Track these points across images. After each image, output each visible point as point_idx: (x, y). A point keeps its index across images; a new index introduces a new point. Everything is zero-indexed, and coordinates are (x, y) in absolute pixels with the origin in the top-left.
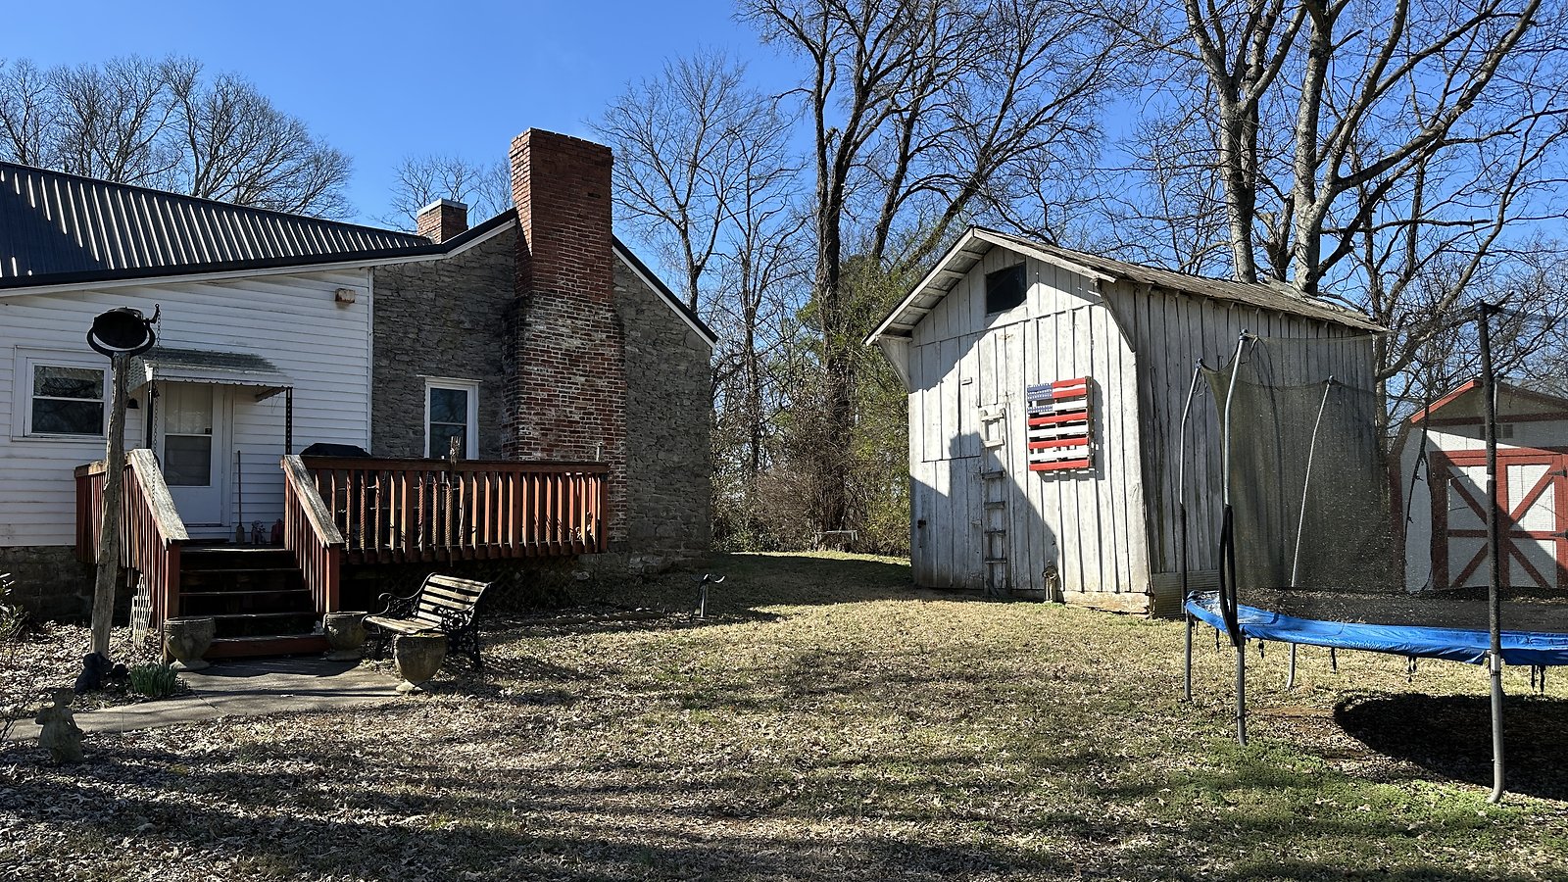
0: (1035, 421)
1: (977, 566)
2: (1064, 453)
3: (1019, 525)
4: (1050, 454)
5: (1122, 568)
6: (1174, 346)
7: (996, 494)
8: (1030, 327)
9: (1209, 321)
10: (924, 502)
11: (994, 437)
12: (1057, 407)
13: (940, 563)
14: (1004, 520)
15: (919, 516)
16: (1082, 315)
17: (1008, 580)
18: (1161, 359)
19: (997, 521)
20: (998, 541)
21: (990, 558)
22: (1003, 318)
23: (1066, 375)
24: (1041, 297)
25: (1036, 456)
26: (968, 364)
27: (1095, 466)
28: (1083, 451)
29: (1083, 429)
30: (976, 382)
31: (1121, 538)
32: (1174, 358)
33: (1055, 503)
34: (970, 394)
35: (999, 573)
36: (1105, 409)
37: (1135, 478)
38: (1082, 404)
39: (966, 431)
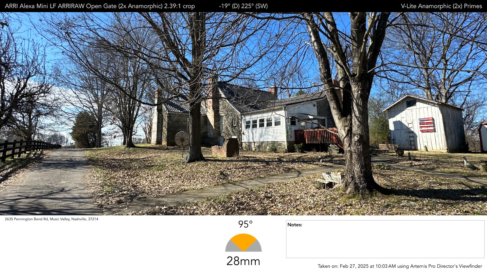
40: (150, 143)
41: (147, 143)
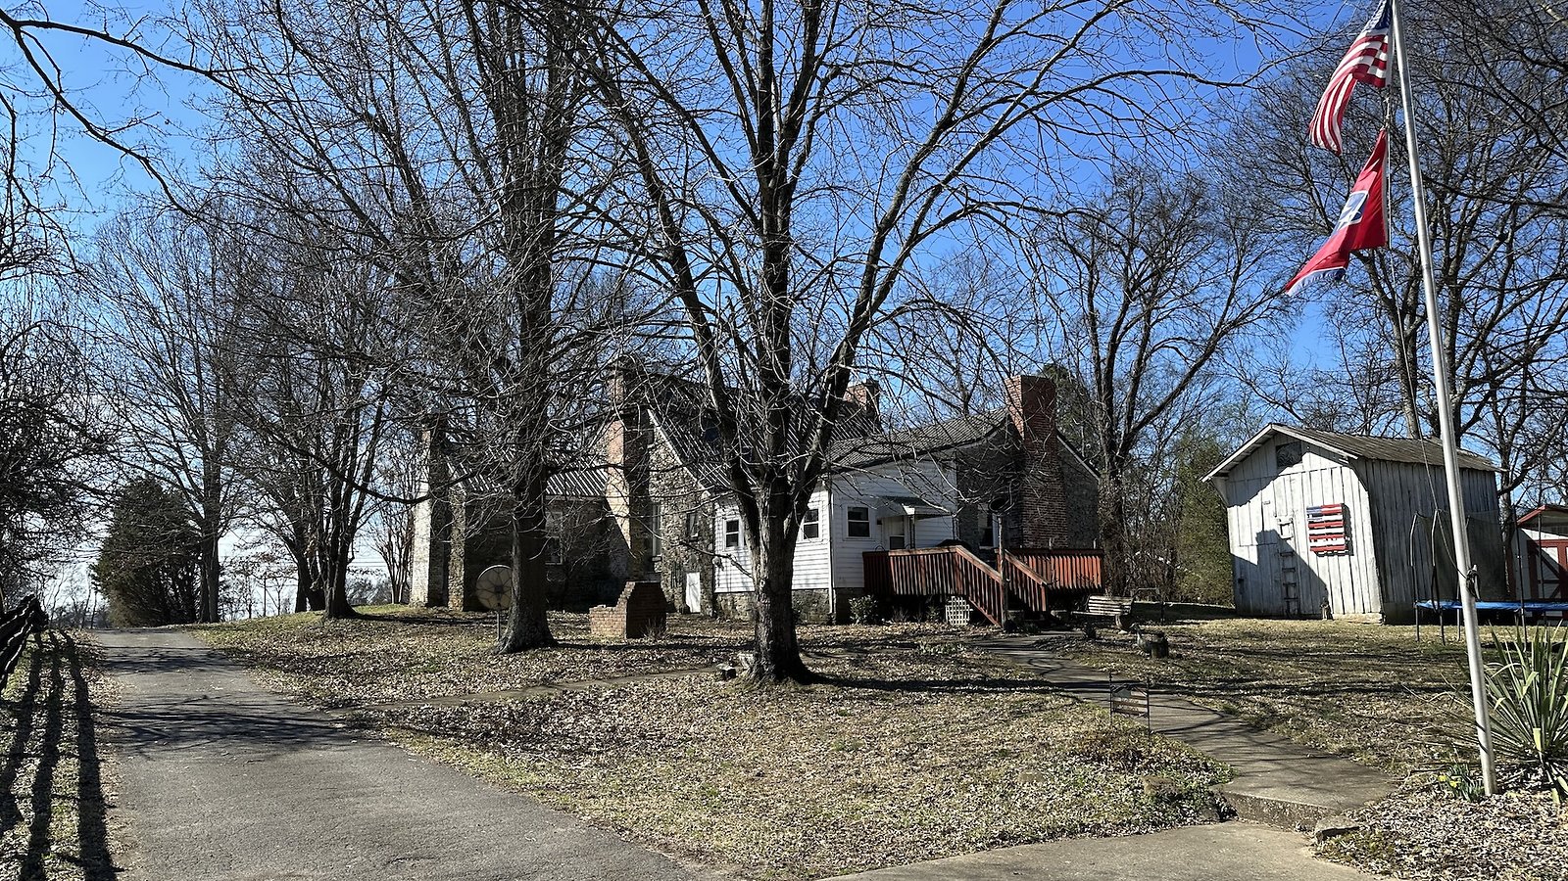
0: (1312, 525)
1: (1279, 603)
2: (1330, 542)
3: (1304, 580)
4: (1321, 543)
5: (1366, 600)
6: (1387, 487)
7: (1289, 564)
8: (1306, 476)
9: (1403, 473)
10: (1241, 569)
11: (1286, 533)
12: (1325, 518)
13: (1253, 603)
14: (1295, 578)
15: (1238, 576)
16: (1337, 471)
17: (1299, 609)
18: (1381, 494)
19: (1290, 578)
20: (1292, 589)
21: (1287, 598)
22: (1288, 470)
23: (1329, 502)
24: (1310, 460)
25: (1314, 544)
26: (1267, 493)
27: (1349, 550)
28: (1341, 541)
29: (1342, 530)
30: (1272, 504)
31: (1364, 585)
32: (1387, 493)
33: (1326, 569)
34: (1269, 510)
35: (1293, 606)
36: (1352, 520)
37: (1371, 555)
38: (1340, 517)
39: (1267, 528)
40: (404, 603)
41: (396, 602)
